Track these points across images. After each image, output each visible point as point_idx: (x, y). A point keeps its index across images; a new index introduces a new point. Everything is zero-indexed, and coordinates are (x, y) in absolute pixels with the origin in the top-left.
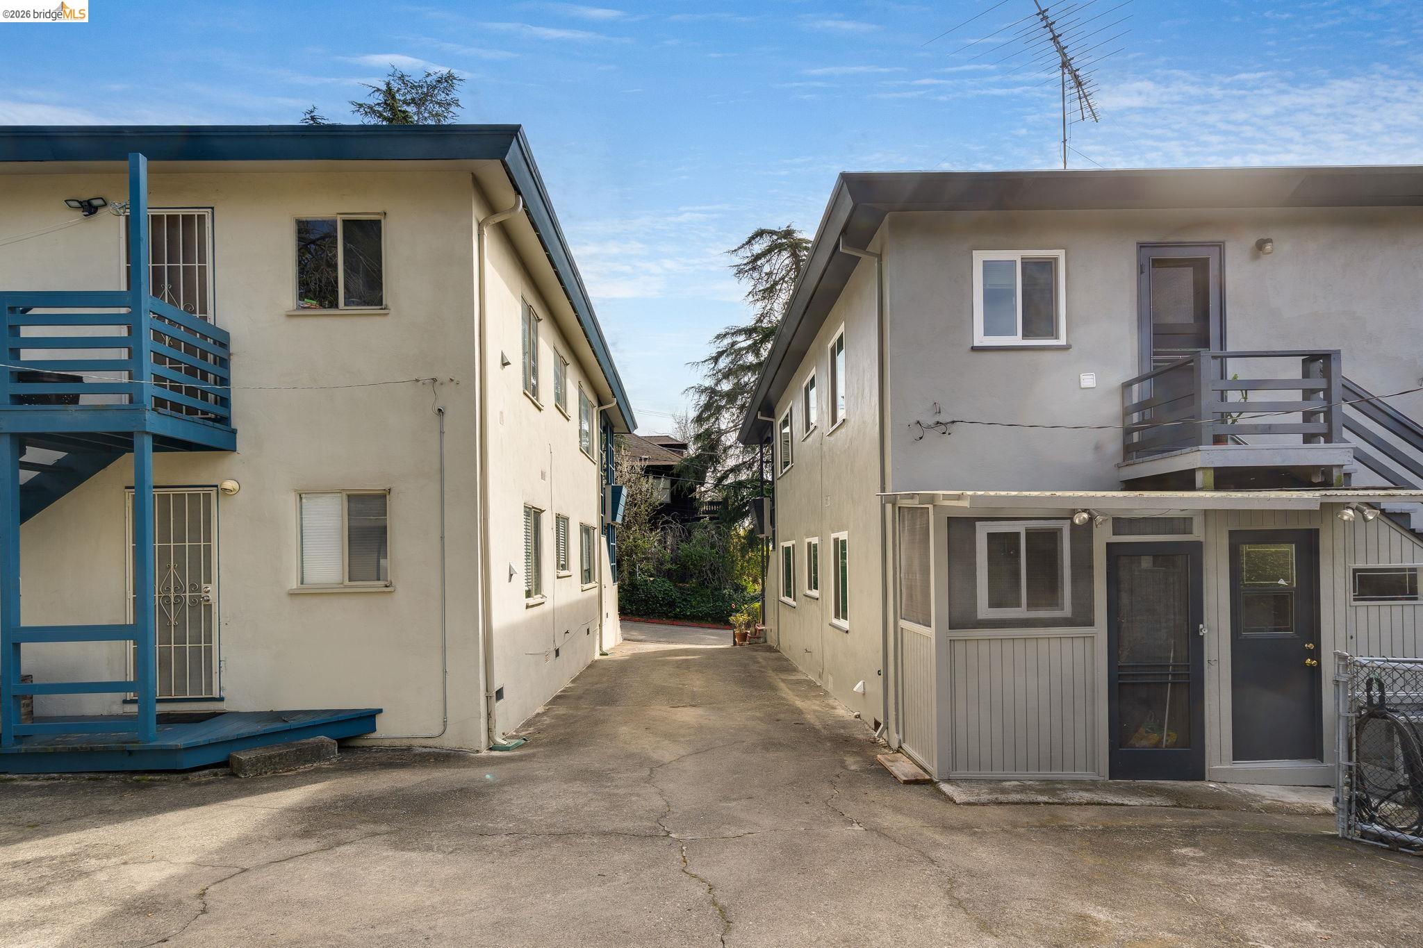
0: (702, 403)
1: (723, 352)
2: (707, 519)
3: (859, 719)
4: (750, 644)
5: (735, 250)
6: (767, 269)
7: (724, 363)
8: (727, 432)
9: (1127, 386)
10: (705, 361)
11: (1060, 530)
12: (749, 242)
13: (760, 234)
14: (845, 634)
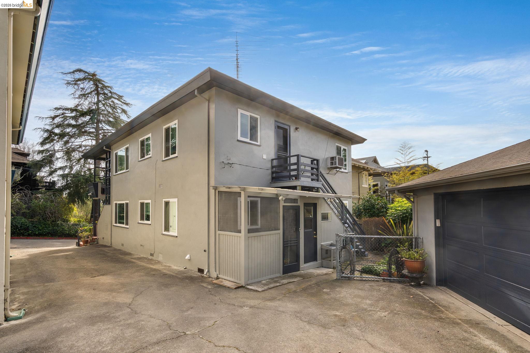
0: (44, 136)
1: (58, 116)
2: (44, 189)
3: (186, 269)
4: (90, 245)
5: (66, 74)
6: (82, 86)
7: (57, 120)
8: (58, 151)
9: (272, 160)
10: (47, 118)
11: (258, 201)
12: (73, 72)
13: (80, 71)
14: (176, 238)
